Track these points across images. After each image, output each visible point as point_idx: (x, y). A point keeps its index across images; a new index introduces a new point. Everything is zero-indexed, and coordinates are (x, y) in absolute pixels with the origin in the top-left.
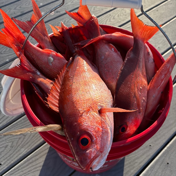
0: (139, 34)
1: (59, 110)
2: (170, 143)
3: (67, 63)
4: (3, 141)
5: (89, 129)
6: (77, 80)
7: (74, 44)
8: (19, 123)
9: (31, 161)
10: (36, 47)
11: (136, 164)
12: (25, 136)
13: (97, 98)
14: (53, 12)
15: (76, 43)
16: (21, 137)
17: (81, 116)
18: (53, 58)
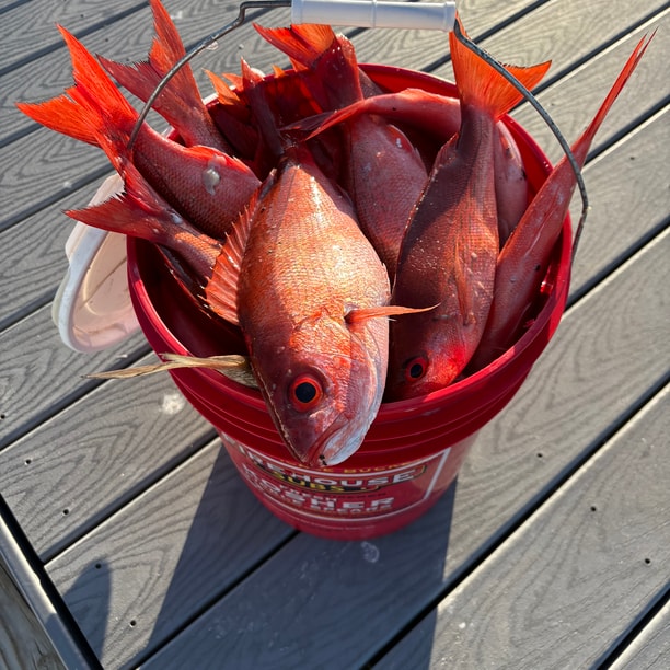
0: (477, 93)
1: (238, 318)
2: (606, 447)
3: (261, 188)
4: (68, 443)
5: (318, 362)
6: (288, 235)
7: (282, 126)
8: (115, 389)
9: (157, 503)
10: (167, 141)
11: (492, 512)
12: (136, 427)
13: (344, 286)
14: (215, 43)
15: (287, 124)
16: (125, 431)
17: (297, 329)
18: (219, 173)
